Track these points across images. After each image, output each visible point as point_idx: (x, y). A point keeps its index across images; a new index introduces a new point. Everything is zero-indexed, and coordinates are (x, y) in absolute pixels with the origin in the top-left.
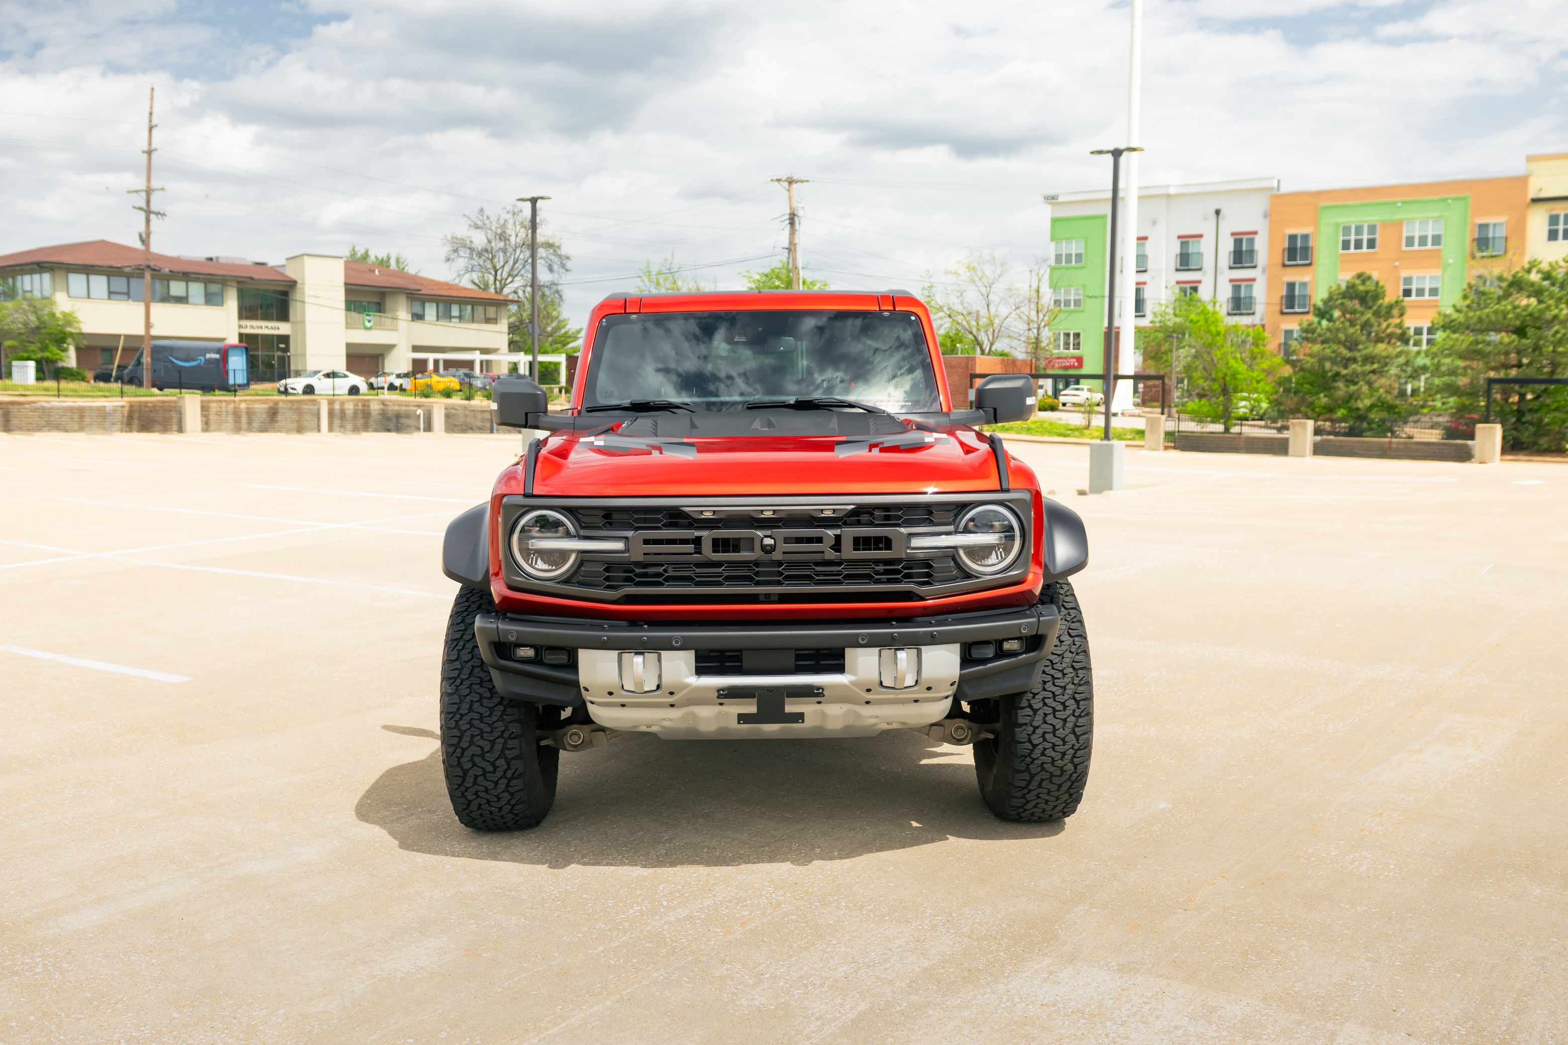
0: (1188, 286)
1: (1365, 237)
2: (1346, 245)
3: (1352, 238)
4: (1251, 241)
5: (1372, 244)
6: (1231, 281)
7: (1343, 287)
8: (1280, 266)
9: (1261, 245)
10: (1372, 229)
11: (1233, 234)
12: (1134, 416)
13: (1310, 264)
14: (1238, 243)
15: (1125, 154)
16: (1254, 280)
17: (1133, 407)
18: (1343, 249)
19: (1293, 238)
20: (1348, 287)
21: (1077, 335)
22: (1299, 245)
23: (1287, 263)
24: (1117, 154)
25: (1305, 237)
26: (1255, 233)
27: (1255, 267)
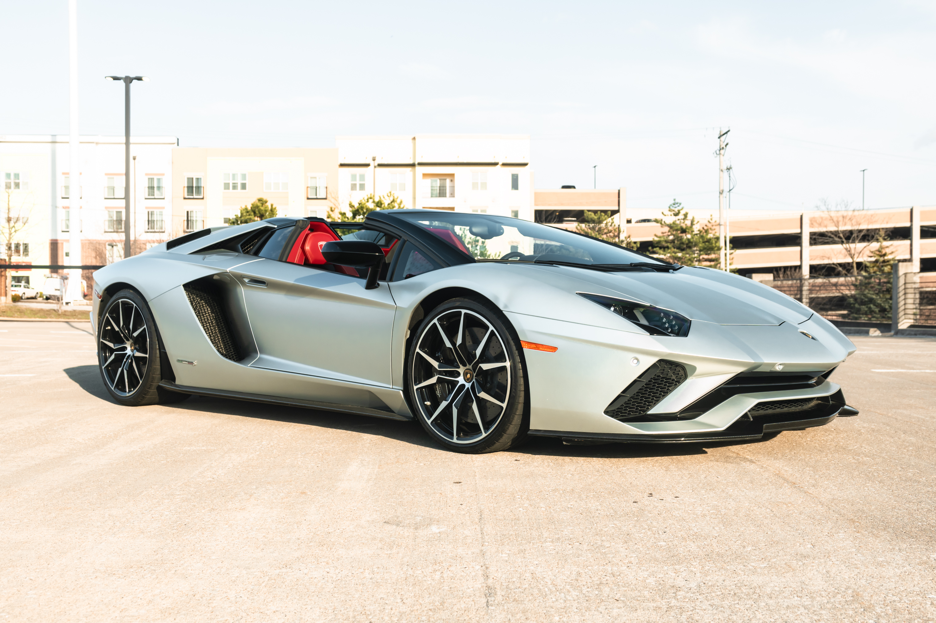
0: (115, 210)
1: (239, 182)
2: (227, 186)
3: (231, 182)
4: (159, 180)
5: (244, 186)
6: (147, 208)
7: (249, 208)
8: (183, 198)
9: (166, 183)
10: (244, 176)
11: (146, 174)
12: (84, 305)
13: (203, 199)
14: (151, 180)
15: (134, 81)
16: (163, 208)
17: (82, 298)
18: (225, 189)
19: (190, 180)
20: (251, 208)
21: (26, 246)
22: (194, 185)
23: (187, 197)
24: (128, 80)
25: (198, 179)
26: (163, 175)
27: (164, 199)
